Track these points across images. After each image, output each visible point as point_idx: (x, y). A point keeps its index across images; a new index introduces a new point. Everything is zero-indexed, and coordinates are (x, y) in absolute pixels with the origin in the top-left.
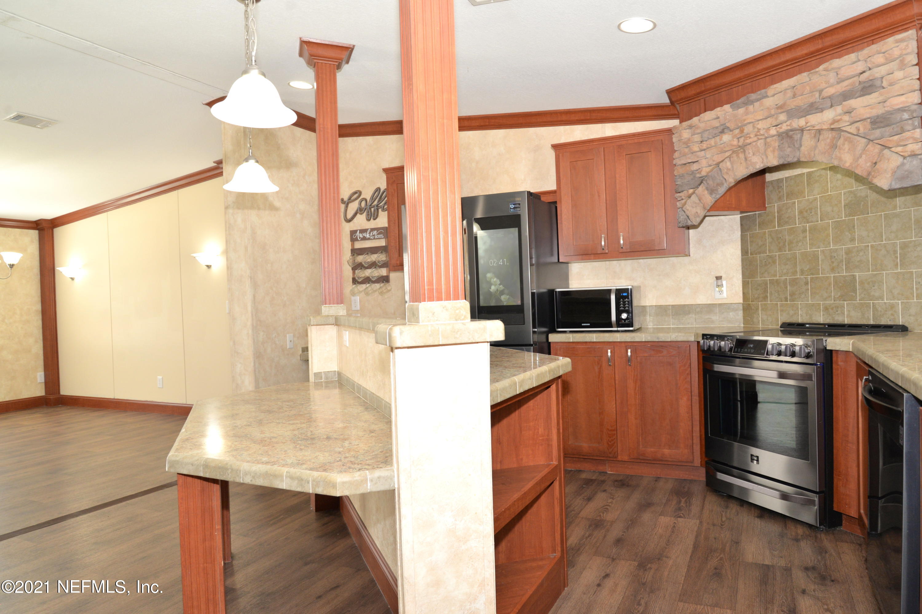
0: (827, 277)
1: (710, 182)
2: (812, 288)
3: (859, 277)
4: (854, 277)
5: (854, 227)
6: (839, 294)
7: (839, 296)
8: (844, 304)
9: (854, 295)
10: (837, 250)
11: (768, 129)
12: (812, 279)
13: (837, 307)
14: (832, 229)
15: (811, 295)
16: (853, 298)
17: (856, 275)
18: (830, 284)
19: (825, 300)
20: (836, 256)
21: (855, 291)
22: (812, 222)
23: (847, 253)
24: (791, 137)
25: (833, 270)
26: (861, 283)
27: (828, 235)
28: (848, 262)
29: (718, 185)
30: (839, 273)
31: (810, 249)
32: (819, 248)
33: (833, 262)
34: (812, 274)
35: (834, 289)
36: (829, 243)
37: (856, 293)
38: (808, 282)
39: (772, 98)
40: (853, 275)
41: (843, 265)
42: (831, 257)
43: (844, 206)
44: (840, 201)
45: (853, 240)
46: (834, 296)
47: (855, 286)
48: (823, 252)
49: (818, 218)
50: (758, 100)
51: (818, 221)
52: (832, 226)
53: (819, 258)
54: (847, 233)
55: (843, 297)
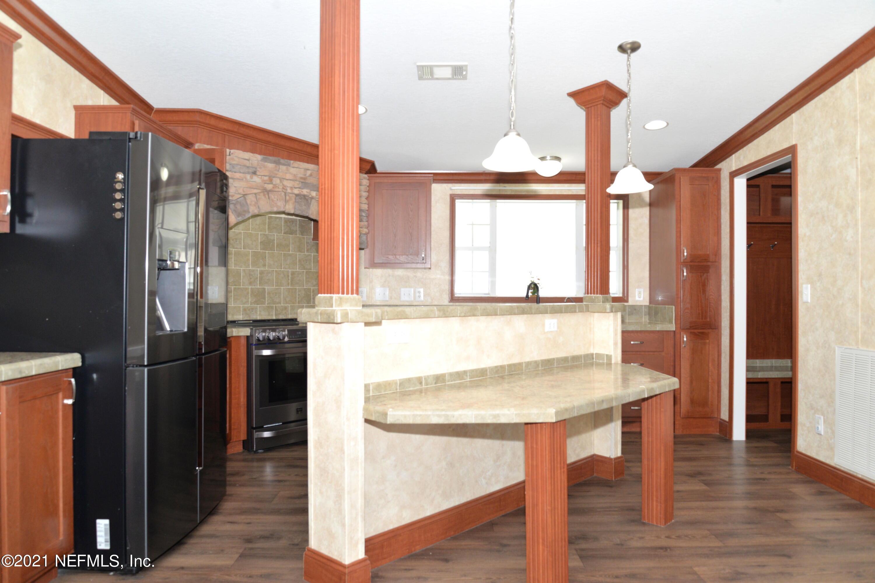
0: (247, 289)
1: (238, 207)
2: (234, 295)
3: (268, 289)
4: (264, 289)
5: (266, 257)
6: (254, 300)
7: (254, 302)
8: (257, 306)
9: (264, 300)
10: (253, 271)
11: (291, 188)
12: (235, 289)
13: (252, 309)
14: (252, 256)
15: (234, 300)
16: (264, 303)
17: (266, 288)
18: (248, 293)
19: (244, 304)
20: (253, 274)
21: (264, 298)
22: (236, 248)
23: (260, 273)
24: (307, 200)
25: (250, 284)
26: (269, 293)
27: (248, 260)
28: (261, 279)
29: (245, 211)
30: (254, 286)
31: (234, 267)
32: (241, 267)
33: (251, 278)
34: (235, 285)
35: (251, 297)
36: (249, 265)
37: (265, 300)
38: (232, 291)
39: (293, 169)
40: (264, 288)
41: (257, 281)
42: (250, 275)
43: (260, 243)
44: (258, 239)
45: (264, 265)
46: (251, 302)
47: (265, 295)
48: (244, 270)
49: (241, 246)
50: (284, 165)
51: (241, 249)
52: (251, 254)
53: (241, 274)
54: (261, 261)
55: (256, 302)
